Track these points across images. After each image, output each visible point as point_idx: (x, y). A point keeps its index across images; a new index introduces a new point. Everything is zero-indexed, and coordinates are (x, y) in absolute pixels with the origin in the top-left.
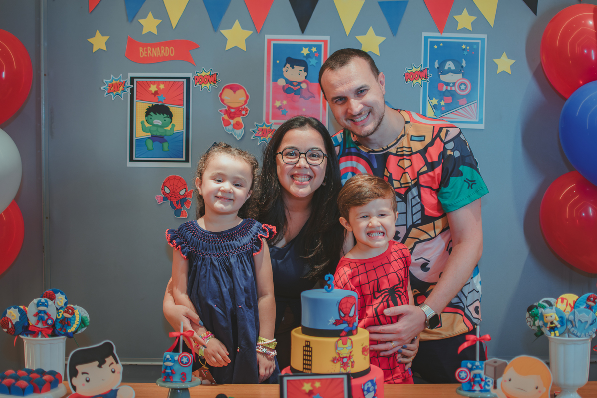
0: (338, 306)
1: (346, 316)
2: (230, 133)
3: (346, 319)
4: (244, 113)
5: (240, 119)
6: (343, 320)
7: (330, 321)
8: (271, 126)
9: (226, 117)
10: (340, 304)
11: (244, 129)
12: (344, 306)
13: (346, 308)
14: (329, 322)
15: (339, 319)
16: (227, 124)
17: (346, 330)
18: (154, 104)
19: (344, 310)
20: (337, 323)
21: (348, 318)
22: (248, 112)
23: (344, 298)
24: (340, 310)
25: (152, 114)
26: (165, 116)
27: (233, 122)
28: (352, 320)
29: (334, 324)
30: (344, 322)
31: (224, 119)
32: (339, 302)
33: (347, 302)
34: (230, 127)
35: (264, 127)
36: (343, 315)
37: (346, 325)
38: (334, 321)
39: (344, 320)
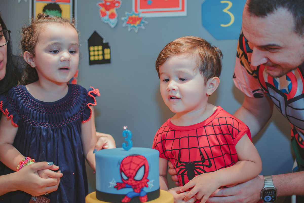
0: (119, 166)
1: (130, 179)
2: (106, 22)
3: (129, 182)
4: (117, 5)
5: (114, 10)
6: (125, 183)
7: (111, 183)
8: (139, 14)
9: (103, 9)
10: (122, 164)
11: (118, 18)
12: (126, 167)
13: (130, 169)
14: (109, 184)
15: (120, 181)
16: (104, 14)
17: (130, 196)
18: (49, 2)
19: (127, 172)
20: (119, 186)
21: (133, 182)
22: (121, 4)
23: (127, 157)
24: (121, 171)
25: (47, 11)
26: (57, 11)
27: (108, 13)
28: (139, 184)
29: (115, 187)
30: (127, 186)
31: (101, 12)
32: (121, 161)
33: (131, 162)
34: (106, 17)
35: (134, 16)
36: (125, 178)
37: (131, 190)
38: (115, 184)
39: (127, 183)
